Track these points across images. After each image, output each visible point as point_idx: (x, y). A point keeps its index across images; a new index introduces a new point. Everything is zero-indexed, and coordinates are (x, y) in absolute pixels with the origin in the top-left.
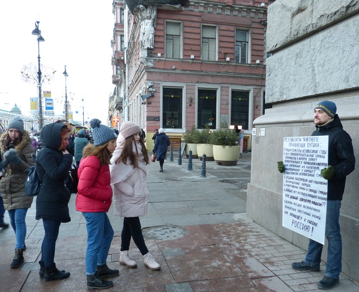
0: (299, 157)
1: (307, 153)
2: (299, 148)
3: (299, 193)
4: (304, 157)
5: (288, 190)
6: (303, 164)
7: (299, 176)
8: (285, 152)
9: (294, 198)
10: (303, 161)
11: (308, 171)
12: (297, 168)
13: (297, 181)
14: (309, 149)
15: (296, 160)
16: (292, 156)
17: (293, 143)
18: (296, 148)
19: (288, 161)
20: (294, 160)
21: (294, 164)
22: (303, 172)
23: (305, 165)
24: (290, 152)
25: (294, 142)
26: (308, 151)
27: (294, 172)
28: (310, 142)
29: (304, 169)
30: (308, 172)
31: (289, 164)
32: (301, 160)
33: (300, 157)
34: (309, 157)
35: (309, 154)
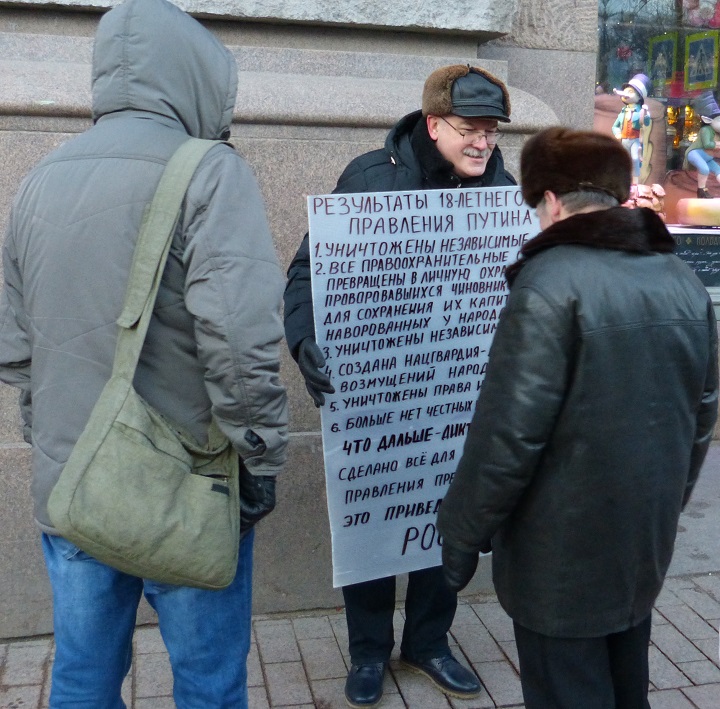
0: (421, 270)
1: (468, 252)
2: (420, 237)
3: (432, 411)
4: (452, 267)
5: (364, 422)
6: (448, 295)
7: (427, 347)
8: (326, 262)
9: (404, 440)
10: (447, 285)
11: (479, 315)
12: (417, 317)
13: (421, 368)
14: (479, 232)
15: (407, 285)
16: (375, 273)
17: (375, 217)
18: (402, 237)
19: (349, 298)
20: (394, 288)
21: (388, 303)
22: (454, 323)
23: (458, 297)
24: (359, 257)
25: (385, 214)
26: (473, 242)
27: (393, 334)
28: (483, 210)
29: (455, 314)
30: (480, 320)
31: (354, 308)
32: (437, 282)
33: (429, 269)
34: (481, 265)
35: (480, 253)
